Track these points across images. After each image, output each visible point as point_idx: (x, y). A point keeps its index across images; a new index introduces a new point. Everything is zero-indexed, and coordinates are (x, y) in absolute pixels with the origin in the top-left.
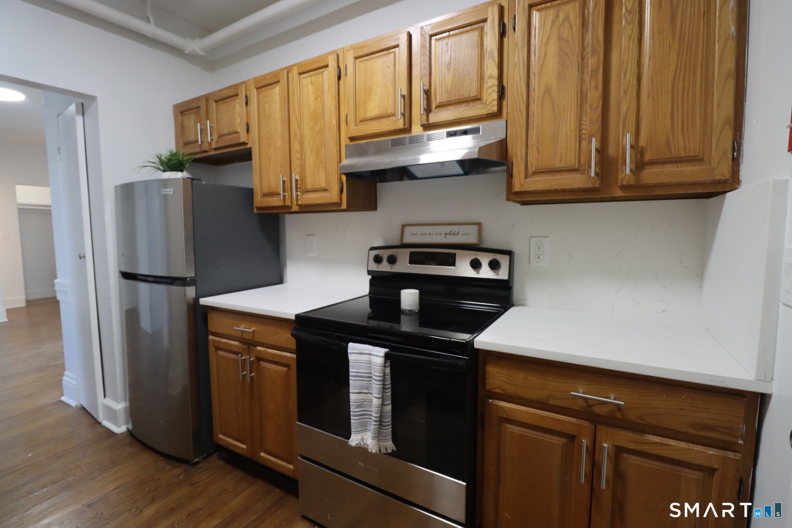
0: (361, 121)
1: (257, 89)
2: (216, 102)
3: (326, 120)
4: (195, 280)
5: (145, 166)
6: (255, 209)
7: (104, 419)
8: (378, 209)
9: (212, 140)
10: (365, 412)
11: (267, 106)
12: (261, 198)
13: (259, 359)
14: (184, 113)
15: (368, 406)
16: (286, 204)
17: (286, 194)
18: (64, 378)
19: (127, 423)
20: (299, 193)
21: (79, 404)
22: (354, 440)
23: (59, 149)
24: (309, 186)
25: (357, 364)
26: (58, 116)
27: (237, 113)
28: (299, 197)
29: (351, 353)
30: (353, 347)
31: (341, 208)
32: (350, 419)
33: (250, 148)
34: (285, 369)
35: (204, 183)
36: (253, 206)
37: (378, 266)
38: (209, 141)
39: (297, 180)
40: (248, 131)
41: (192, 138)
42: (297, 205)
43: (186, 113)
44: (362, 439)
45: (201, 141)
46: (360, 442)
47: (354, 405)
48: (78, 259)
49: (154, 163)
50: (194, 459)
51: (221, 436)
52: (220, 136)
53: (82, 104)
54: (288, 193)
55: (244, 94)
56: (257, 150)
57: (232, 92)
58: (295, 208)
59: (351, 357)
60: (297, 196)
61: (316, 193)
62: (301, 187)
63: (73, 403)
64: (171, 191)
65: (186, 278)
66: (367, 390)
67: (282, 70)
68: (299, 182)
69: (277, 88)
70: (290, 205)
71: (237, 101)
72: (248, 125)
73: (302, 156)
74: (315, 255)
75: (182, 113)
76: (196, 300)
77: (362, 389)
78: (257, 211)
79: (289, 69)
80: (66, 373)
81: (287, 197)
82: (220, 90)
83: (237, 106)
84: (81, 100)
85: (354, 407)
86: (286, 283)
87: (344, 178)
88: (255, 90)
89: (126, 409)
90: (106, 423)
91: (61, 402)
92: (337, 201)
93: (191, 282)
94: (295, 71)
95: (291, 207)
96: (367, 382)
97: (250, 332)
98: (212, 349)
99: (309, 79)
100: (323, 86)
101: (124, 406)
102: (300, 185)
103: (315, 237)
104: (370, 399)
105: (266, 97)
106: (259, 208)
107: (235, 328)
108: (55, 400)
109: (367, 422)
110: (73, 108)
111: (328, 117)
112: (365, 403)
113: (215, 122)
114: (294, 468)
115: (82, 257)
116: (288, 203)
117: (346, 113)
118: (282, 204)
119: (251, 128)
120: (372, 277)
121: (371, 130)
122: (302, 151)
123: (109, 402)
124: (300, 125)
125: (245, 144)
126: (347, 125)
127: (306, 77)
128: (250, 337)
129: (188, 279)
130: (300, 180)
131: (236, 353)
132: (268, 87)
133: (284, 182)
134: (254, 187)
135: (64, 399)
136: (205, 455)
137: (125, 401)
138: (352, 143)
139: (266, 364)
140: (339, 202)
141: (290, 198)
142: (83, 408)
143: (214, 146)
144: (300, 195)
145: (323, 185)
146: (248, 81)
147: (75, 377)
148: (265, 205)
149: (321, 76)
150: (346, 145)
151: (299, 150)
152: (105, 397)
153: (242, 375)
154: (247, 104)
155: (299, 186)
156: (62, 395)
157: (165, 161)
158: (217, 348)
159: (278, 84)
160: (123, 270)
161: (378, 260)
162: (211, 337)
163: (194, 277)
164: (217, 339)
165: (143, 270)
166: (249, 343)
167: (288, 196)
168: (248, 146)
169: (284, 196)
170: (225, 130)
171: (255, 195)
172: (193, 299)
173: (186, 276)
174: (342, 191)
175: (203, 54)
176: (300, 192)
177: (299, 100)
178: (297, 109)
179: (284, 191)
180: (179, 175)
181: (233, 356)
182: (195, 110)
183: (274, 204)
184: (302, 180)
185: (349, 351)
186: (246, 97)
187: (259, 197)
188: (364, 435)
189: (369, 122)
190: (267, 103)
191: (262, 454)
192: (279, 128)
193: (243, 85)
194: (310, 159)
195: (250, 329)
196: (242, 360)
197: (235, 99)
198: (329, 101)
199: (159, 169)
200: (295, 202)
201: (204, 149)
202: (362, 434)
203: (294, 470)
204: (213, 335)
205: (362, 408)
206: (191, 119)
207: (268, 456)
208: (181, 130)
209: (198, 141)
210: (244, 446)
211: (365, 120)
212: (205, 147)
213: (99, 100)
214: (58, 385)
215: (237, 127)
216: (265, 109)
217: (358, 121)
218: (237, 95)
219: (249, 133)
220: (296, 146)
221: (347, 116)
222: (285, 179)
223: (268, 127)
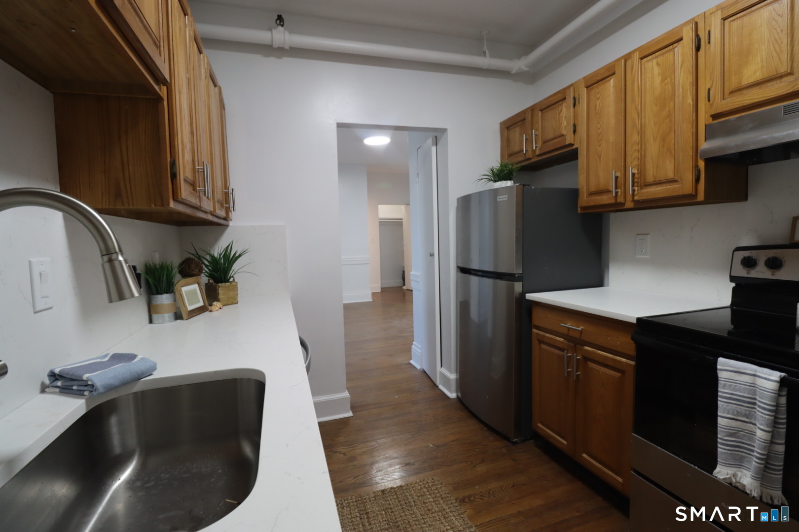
0: (731, 93)
1: (587, 87)
2: (541, 111)
3: (677, 101)
4: (522, 277)
5: (482, 179)
6: (579, 209)
7: (440, 384)
8: (748, 200)
9: (536, 147)
10: (741, 445)
11: (598, 102)
12: (587, 197)
13: (586, 359)
14: (510, 128)
15: (745, 438)
16: (619, 201)
17: (619, 190)
18: (413, 346)
19: (457, 392)
20: (636, 188)
21: (422, 368)
22: (722, 472)
23: (418, 174)
24: (650, 178)
25: (733, 384)
26: (418, 149)
27: (564, 117)
28: (636, 193)
29: (721, 370)
30: (723, 363)
31: (695, 201)
32: (716, 447)
33: (577, 149)
34: (618, 375)
35: (533, 188)
36: (577, 206)
37: (748, 271)
38: (534, 148)
39: (633, 174)
40: (574, 132)
41: (517, 149)
42: (633, 201)
43: (512, 127)
44: (735, 475)
45: (526, 150)
46: (730, 478)
47: (725, 432)
48: (429, 256)
49: (488, 176)
50: (515, 438)
51: (540, 425)
52: (544, 142)
53: (436, 137)
54: (621, 189)
55: (572, 96)
56: (585, 150)
57: (560, 97)
58: (629, 204)
59: (722, 375)
60: (634, 191)
61: (659, 186)
62: (640, 181)
63: (418, 367)
64: (506, 198)
65: (515, 274)
66: (747, 418)
67: (618, 60)
68: (636, 176)
69: (612, 80)
70: (623, 201)
71: (564, 105)
72: (575, 126)
73: (641, 146)
74: (648, 257)
75: (507, 128)
76: (523, 295)
77: (738, 416)
78: (581, 210)
79: (627, 57)
80: (414, 343)
81: (619, 193)
82: (546, 99)
83: (564, 110)
84: (435, 134)
85: (724, 434)
86: (608, 286)
87: (702, 164)
88: (585, 89)
89: (457, 380)
90: (441, 387)
91: (410, 364)
92: (691, 193)
93: (520, 278)
94: (636, 56)
95: (624, 204)
96: (747, 409)
97: (579, 330)
98: (535, 343)
99: (655, 61)
100: (674, 64)
101: (455, 377)
102: (638, 179)
103: (649, 236)
104: (750, 429)
105: (598, 93)
106: (583, 208)
107: (562, 324)
108: (406, 362)
109: (745, 457)
110: (430, 141)
111: (681, 97)
112: (742, 433)
113: (540, 130)
114: (623, 481)
115: (432, 255)
116: (620, 199)
117: (709, 87)
118: (613, 201)
119: (579, 128)
120: (736, 285)
121: (750, 100)
122: (642, 142)
123: (444, 371)
124: (639, 115)
125: (571, 145)
126: (709, 100)
127: (650, 60)
128: (577, 335)
129: (517, 275)
130: (638, 173)
131: (562, 350)
132: (600, 83)
133: (617, 178)
134: (579, 187)
135: (412, 362)
136: (523, 439)
137: (457, 373)
138: (715, 122)
139: (594, 365)
140: (694, 193)
141: (623, 194)
142: (424, 372)
143: (537, 153)
144: (638, 190)
145: (671, 175)
146: (576, 82)
147: (420, 346)
148: (592, 204)
149: (671, 53)
150: (706, 125)
151: (638, 141)
152: (441, 366)
153: (567, 371)
154: (574, 105)
155: (636, 180)
156: (411, 359)
157: (496, 173)
158: (541, 341)
159: (614, 76)
160: (460, 265)
161: (749, 263)
162: (534, 330)
163: (521, 274)
164: (541, 333)
165: (475, 266)
166: (576, 342)
167: (621, 193)
168: (574, 147)
169: (617, 193)
170: (550, 135)
171: (580, 195)
172: (520, 293)
173: (515, 273)
174: (697, 180)
175: (527, 69)
176: (638, 186)
177: (640, 87)
178: (637, 98)
179: (616, 188)
180: (509, 183)
181: (557, 351)
182: (520, 123)
183: (603, 203)
184: (641, 173)
185: (719, 367)
186: (574, 98)
187: (585, 196)
188: (738, 471)
189: (745, 92)
190: (598, 99)
191: (585, 455)
192: (613, 122)
193: (572, 88)
194: (653, 148)
195: (578, 328)
196: (567, 356)
197: (562, 104)
198: (684, 78)
199: (491, 180)
200: (629, 198)
201: (527, 156)
202: (735, 469)
203: (623, 484)
204: (537, 329)
205: (736, 438)
206: (516, 133)
207: (592, 460)
208: (506, 142)
209: (523, 151)
210: (565, 442)
211: (740, 90)
212: (530, 155)
213: (449, 131)
214: (407, 350)
215: (563, 131)
216: (596, 106)
217: (727, 92)
218: (565, 99)
219: (576, 134)
220: (634, 138)
221: (709, 90)
222: (618, 174)
223: (598, 123)
